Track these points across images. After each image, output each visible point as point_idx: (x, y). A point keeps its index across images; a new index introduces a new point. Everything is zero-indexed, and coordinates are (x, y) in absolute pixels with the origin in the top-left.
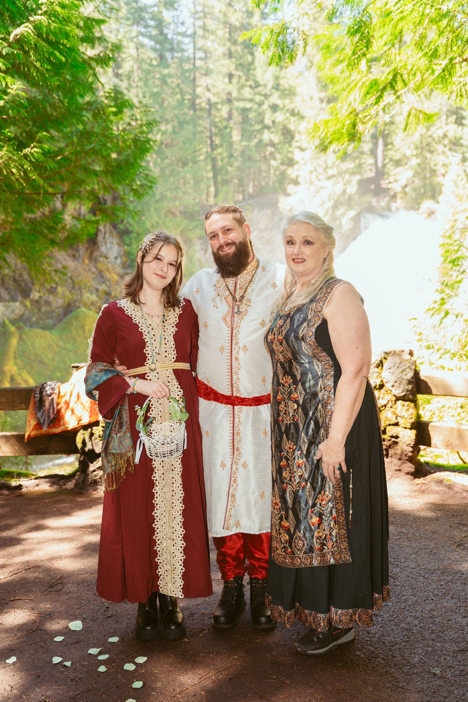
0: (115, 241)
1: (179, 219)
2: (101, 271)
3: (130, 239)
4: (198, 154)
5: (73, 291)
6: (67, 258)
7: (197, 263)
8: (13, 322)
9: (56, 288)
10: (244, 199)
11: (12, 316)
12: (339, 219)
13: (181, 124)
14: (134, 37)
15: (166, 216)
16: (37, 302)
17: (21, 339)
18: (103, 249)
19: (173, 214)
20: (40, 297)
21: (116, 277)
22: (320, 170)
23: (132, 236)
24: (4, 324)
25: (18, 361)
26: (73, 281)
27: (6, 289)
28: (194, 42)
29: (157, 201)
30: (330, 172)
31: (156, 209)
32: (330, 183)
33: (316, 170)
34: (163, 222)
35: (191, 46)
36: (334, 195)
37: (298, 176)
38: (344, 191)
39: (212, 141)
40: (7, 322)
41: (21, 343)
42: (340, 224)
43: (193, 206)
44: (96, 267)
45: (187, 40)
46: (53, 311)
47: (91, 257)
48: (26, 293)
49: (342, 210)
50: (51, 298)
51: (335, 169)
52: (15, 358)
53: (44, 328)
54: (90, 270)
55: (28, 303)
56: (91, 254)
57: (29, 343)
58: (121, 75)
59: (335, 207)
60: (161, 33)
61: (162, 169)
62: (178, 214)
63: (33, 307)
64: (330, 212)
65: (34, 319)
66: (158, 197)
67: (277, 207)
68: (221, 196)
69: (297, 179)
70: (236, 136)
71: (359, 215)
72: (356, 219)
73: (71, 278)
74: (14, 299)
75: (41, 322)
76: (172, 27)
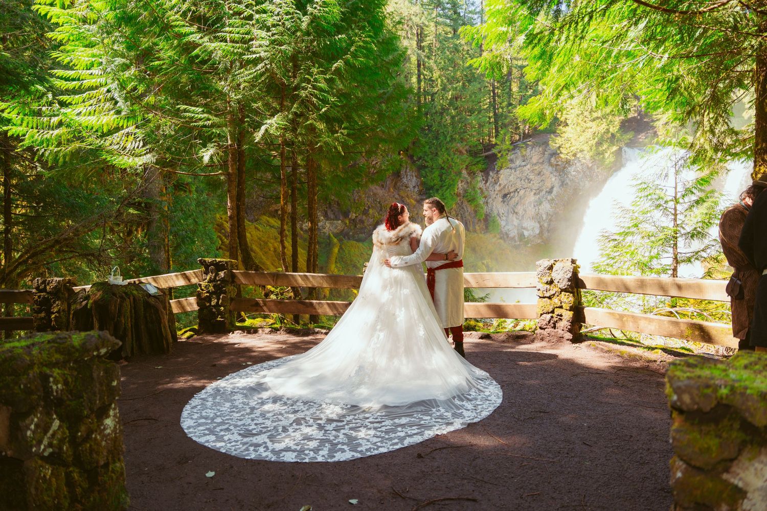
0: (414, 174)
1: (465, 156)
2: (402, 197)
3: (426, 173)
4: (482, 104)
5: (381, 212)
6: (377, 187)
7: (479, 191)
8: (336, 235)
9: (368, 210)
10: (519, 140)
11: (335, 231)
12: (603, 154)
13: (469, 81)
14: (434, 18)
15: (455, 154)
16: (353, 220)
17: (341, 248)
18: (405, 180)
19: (461, 152)
20: (356, 217)
21: (414, 202)
22: (587, 114)
23: (427, 170)
24: (329, 237)
25: (338, 265)
26: (381, 205)
27: (332, 211)
28: (482, 17)
29: (447, 143)
30: (595, 115)
31: (447, 149)
32: (594, 124)
33: (582, 113)
34: (452, 159)
35: (479, 20)
36: (599, 133)
37: (566, 119)
38: (608, 130)
39: (494, 93)
40: (332, 235)
41: (341, 251)
42: (604, 158)
43: (476, 145)
44: (398, 194)
45: (476, 16)
46: (366, 227)
47: (395, 187)
48: (346, 215)
49: (605, 146)
50: (364, 217)
51: (599, 111)
52: (336, 262)
53: (359, 240)
54: (394, 196)
55: (347, 222)
56: (396, 184)
57: (347, 252)
58: (424, 47)
59: (599, 144)
60: (455, 12)
61: (453, 117)
62: (464, 152)
63: (351, 224)
64: (594, 148)
65: (351, 233)
66: (448, 139)
67: (548, 145)
68: (501, 137)
69: (565, 122)
70: (515, 88)
71: (620, 149)
72: (619, 153)
73: (379, 202)
74: (337, 219)
75: (356, 236)
76: (464, 7)
